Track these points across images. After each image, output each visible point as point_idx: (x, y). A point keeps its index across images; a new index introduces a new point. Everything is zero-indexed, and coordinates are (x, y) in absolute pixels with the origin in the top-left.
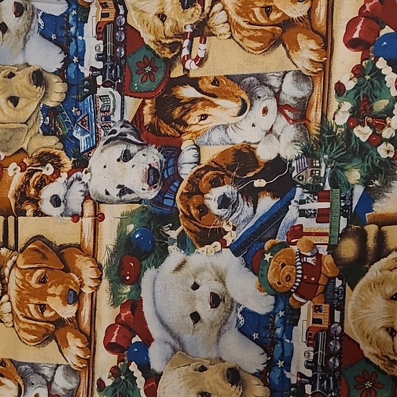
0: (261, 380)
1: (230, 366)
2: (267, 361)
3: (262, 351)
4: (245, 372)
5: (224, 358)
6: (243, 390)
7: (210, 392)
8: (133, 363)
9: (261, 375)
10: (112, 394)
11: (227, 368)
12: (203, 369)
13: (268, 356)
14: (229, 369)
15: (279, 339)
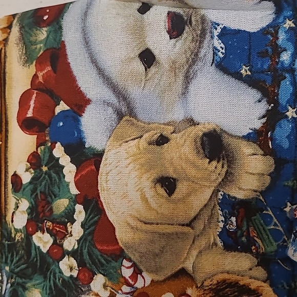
0: (260, 146)
1: (205, 130)
2: (268, 111)
3: (258, 95)
4: (232, 136)
5: (197, 118)
6: (229, 166)
7: (174, 176)
8: (58, 144)
9: (258, 137)
10: (32, 195)
11: (201, 134)
12: (162, 140)
13: (269, 103)
14: (205, 134)
15: (288, 71)
